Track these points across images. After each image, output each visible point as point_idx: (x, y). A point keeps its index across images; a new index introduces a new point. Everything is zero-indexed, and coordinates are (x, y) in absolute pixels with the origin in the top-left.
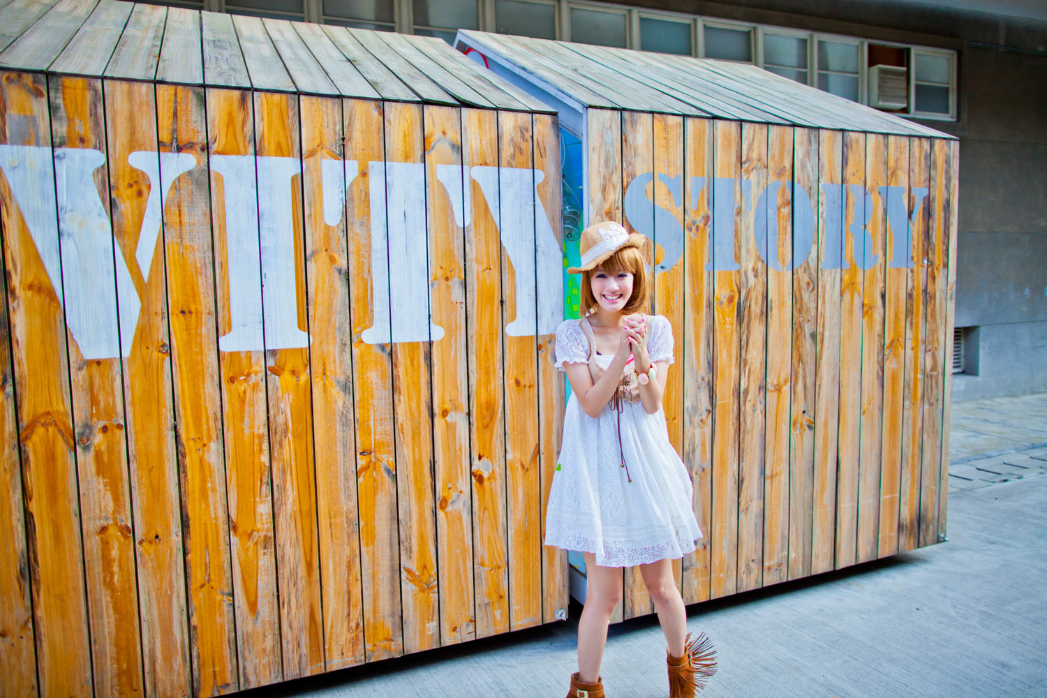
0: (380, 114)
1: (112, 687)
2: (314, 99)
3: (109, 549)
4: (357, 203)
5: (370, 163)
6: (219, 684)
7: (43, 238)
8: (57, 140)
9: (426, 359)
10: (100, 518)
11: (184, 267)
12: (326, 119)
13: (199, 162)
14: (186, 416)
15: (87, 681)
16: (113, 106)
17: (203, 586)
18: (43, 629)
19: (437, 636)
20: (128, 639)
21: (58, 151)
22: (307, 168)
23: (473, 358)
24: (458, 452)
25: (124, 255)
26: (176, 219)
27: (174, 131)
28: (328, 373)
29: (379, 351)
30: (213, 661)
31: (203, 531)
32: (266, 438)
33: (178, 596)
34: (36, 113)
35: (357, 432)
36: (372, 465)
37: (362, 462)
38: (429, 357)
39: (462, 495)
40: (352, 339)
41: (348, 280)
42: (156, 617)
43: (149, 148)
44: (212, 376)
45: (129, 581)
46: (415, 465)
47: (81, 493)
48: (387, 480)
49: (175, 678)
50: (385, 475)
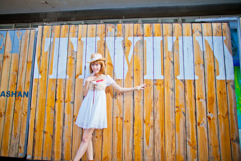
0: (181, 26)
1: (116, 156)
2: (166, 24)
3: (118, 122)
4: (176, 46)
5: (179, 37)
7: (112, 54)
8: (116, 36)
9: (193, 84)
10: (117, 114)
11: (137, 60)
12: (168, 28)
13: (141, 38)
15: (111, 153)
16: (126, 29)
17: (137, 135)
18: (104, 138)
20: (120, 144)
21: (116, 38)
22: (164, 38)
23: (207, 85)
24: (203, 110)
25: (126, 58)
26: (136, 50)
27: (137, 32)
28: (168, 86)
29: (181, 82)
30: (138, 155)
31: (137, 121)
32: (153, 100)
33: (131, 137)
34: (112, 31)
35: (175, 102)
36: (179, 111)
37: (176, 109)
38: (194, 84)
39: (204, 123)
40: (174, 78)
41: (173, 64)
42: (126, 140)
43: (132, 36)
45: (121, 130)
46: (191, 112)
47: (114, 108)
48: (183, 115)
49: (129, 157)
50: (182, 114)
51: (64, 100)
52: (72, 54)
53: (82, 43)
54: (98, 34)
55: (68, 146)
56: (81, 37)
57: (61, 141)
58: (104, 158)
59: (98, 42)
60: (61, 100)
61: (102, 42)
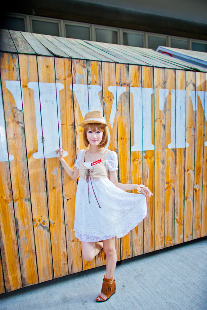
0: (175, 74)
2: (158, 68)
4: (168, 103)
6: (127, 255)
8: (89, 82)
9: (184, 153)
11: (122, 124)
12: (160, 76)
13: (127, 89)
14: (121, 172)
16: (104, 71)
19: (183, 239)
21: (89, 86)
22: (156, 91)
23: (196, 153)
24: (191, 182)
26: (120, 108)
27: (120, 79)
28: (159, 158)
29: (172, 151)
30: (126, 248)
32: (142, 179)
34: (83, 74)
35: (166, 177)
36: (169, 187)
37: (166, 186)
39: (191, 196)
40: (165, 147)
41: (165, 128)
43: (113, 85)
44: (129, 159)
46: (180, 187)
48: (172, 191)
50: (172, 190)
51: (11, 197)
52: (13, 114)
53: (31, 93)
54: (60, 78)
55: (30, 265)
56: (28, 82)
57: (17, 260)
58: (85, 263)
59: (60, 91)
60: (5, 198)
61: (67, 93)
